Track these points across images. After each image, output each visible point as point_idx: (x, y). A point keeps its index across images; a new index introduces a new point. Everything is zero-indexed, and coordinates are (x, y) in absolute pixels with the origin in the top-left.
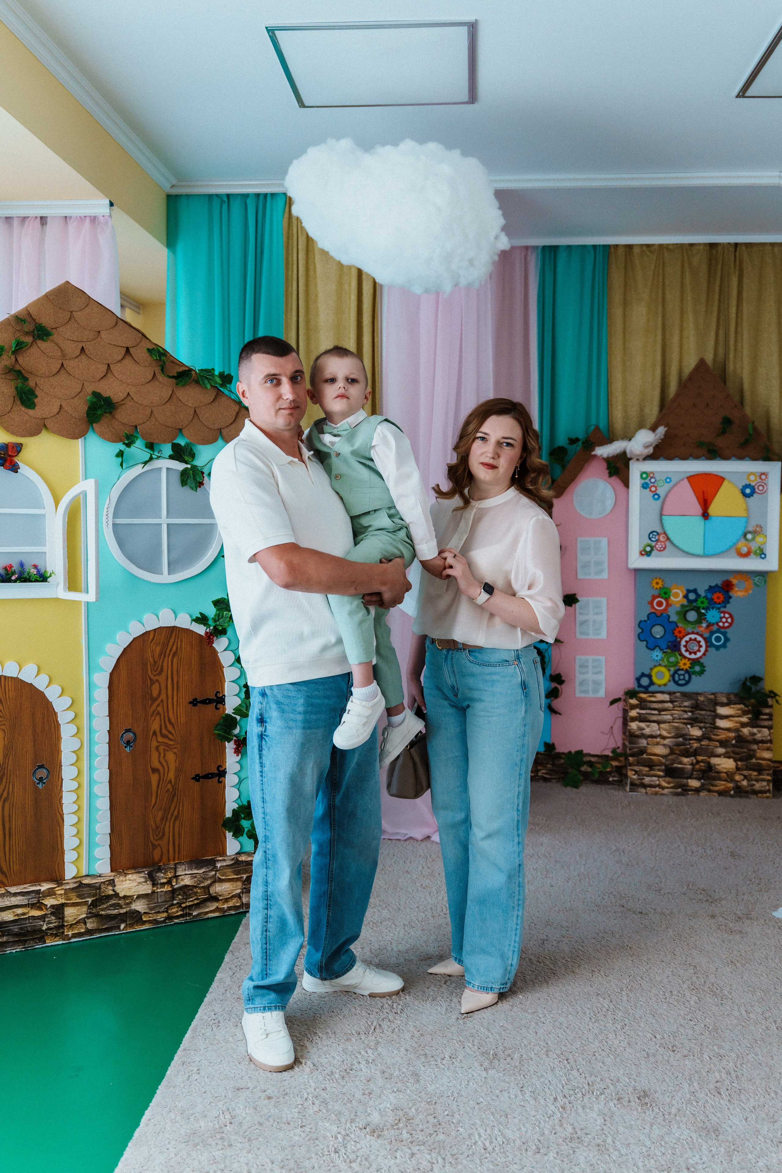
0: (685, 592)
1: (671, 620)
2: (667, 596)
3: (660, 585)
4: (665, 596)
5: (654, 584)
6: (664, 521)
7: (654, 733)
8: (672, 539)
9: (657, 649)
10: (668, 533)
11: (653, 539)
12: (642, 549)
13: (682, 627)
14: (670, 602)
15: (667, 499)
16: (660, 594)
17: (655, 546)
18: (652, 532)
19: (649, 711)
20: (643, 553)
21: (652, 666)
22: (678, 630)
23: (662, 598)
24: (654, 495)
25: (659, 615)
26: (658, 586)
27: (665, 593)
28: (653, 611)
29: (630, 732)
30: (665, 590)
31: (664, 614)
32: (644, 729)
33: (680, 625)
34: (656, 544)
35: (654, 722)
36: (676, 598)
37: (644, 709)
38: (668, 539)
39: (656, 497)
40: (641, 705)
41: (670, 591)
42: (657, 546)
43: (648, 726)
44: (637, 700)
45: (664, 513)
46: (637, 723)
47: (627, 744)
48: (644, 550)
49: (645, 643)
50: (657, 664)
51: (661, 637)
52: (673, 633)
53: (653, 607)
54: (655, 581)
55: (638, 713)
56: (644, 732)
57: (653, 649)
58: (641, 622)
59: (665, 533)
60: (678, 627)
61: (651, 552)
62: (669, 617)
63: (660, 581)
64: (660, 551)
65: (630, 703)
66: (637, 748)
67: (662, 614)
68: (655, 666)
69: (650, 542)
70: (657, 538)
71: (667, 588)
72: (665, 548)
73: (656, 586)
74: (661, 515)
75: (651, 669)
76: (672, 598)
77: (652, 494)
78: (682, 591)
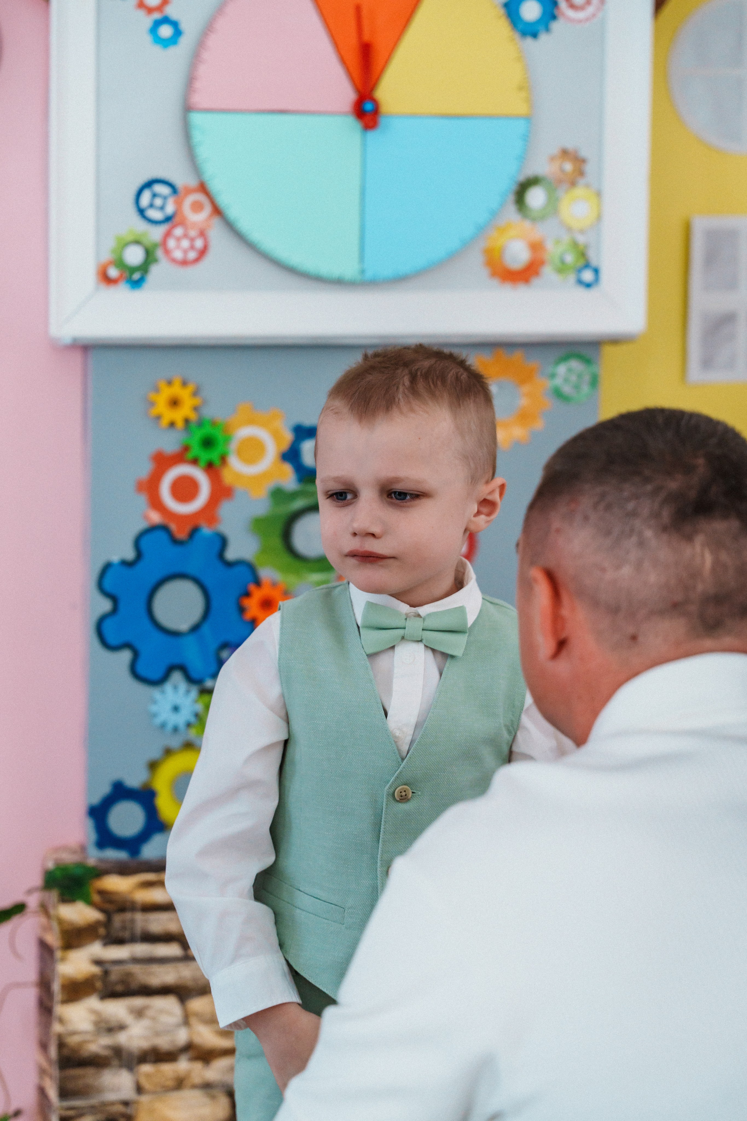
0: (288, 437)
1: (231, 555)
2: (214, 456)
3: (186, 411)
4: (205, 456)
5: (161, 407)
6: (197, 136)
7: (164, 1043)
8: (233, 212)
9: (177, 677)
10: (215, 186)
11: (155, 214)
12: (106, 256)
13: (274, 585)
14: (227, 477)
15: (212, 41)
16: (186, 449)
17: (164, 243)
18: (149, 184)
19: (141, 949)
20: (113, 272)
21: (155, 753)
22: (258, 595)
23: (195, 462)
24: (157, 24)
25: (181, 535)
26: (178, 415)
27: (208, 443)
28: (156, 518)
29: (61, 1045)
30: (207, 430)
31: (206, 531)
32: (122, 1027)
33: (266, 573)
34: (168, 234)
35: (164, 991)
36: (250, 461)
37: (120, 941)
38: (217, 211)
39: (166, 31)
40: (108, 923)
41: (227, 431)
42: (171, 243)
43: (139, 1013)
44: (90, 903)
45: (198, 99)
46: (93, 1002)
47: (53, 1093)
48: (119, 263)
49: (126, 656)
50: (175, 742)
51: (195, 628)
52: (242, 610)
53: (156, 503)
54: (166, 393)
55: (98, 962)
56: (122, 1039)
57: (158, 682)
58: (107, 567)
59: (203, 188)
60: (258, 583)
61: (144, 268)
62: (223, 542)
63: (185, 395)
64: (185, 263)
65: (61, 921)
66: (93, 1109)
67: (195, 530)
68: (168, 752)
69: (140, 226)
70: (170, 209)
71: (214, 423)
72: (203, 252)
73: (169, 415)
74: (188, 108)
75: (153, 766)
76: (235, 463)
77: (147, 21)
78: (276, 435)
